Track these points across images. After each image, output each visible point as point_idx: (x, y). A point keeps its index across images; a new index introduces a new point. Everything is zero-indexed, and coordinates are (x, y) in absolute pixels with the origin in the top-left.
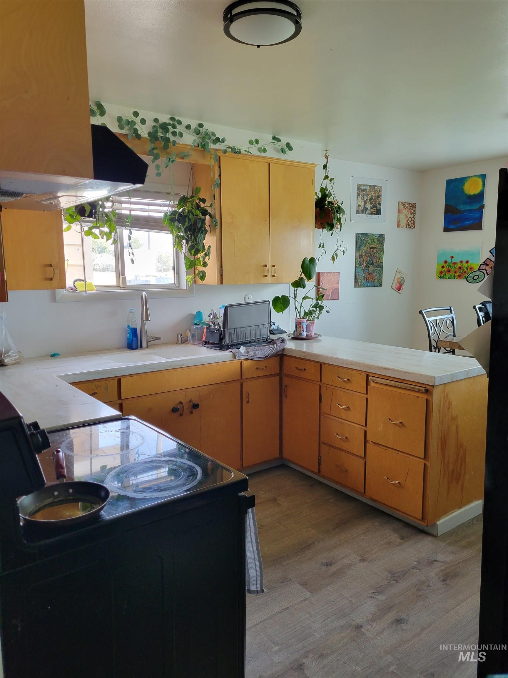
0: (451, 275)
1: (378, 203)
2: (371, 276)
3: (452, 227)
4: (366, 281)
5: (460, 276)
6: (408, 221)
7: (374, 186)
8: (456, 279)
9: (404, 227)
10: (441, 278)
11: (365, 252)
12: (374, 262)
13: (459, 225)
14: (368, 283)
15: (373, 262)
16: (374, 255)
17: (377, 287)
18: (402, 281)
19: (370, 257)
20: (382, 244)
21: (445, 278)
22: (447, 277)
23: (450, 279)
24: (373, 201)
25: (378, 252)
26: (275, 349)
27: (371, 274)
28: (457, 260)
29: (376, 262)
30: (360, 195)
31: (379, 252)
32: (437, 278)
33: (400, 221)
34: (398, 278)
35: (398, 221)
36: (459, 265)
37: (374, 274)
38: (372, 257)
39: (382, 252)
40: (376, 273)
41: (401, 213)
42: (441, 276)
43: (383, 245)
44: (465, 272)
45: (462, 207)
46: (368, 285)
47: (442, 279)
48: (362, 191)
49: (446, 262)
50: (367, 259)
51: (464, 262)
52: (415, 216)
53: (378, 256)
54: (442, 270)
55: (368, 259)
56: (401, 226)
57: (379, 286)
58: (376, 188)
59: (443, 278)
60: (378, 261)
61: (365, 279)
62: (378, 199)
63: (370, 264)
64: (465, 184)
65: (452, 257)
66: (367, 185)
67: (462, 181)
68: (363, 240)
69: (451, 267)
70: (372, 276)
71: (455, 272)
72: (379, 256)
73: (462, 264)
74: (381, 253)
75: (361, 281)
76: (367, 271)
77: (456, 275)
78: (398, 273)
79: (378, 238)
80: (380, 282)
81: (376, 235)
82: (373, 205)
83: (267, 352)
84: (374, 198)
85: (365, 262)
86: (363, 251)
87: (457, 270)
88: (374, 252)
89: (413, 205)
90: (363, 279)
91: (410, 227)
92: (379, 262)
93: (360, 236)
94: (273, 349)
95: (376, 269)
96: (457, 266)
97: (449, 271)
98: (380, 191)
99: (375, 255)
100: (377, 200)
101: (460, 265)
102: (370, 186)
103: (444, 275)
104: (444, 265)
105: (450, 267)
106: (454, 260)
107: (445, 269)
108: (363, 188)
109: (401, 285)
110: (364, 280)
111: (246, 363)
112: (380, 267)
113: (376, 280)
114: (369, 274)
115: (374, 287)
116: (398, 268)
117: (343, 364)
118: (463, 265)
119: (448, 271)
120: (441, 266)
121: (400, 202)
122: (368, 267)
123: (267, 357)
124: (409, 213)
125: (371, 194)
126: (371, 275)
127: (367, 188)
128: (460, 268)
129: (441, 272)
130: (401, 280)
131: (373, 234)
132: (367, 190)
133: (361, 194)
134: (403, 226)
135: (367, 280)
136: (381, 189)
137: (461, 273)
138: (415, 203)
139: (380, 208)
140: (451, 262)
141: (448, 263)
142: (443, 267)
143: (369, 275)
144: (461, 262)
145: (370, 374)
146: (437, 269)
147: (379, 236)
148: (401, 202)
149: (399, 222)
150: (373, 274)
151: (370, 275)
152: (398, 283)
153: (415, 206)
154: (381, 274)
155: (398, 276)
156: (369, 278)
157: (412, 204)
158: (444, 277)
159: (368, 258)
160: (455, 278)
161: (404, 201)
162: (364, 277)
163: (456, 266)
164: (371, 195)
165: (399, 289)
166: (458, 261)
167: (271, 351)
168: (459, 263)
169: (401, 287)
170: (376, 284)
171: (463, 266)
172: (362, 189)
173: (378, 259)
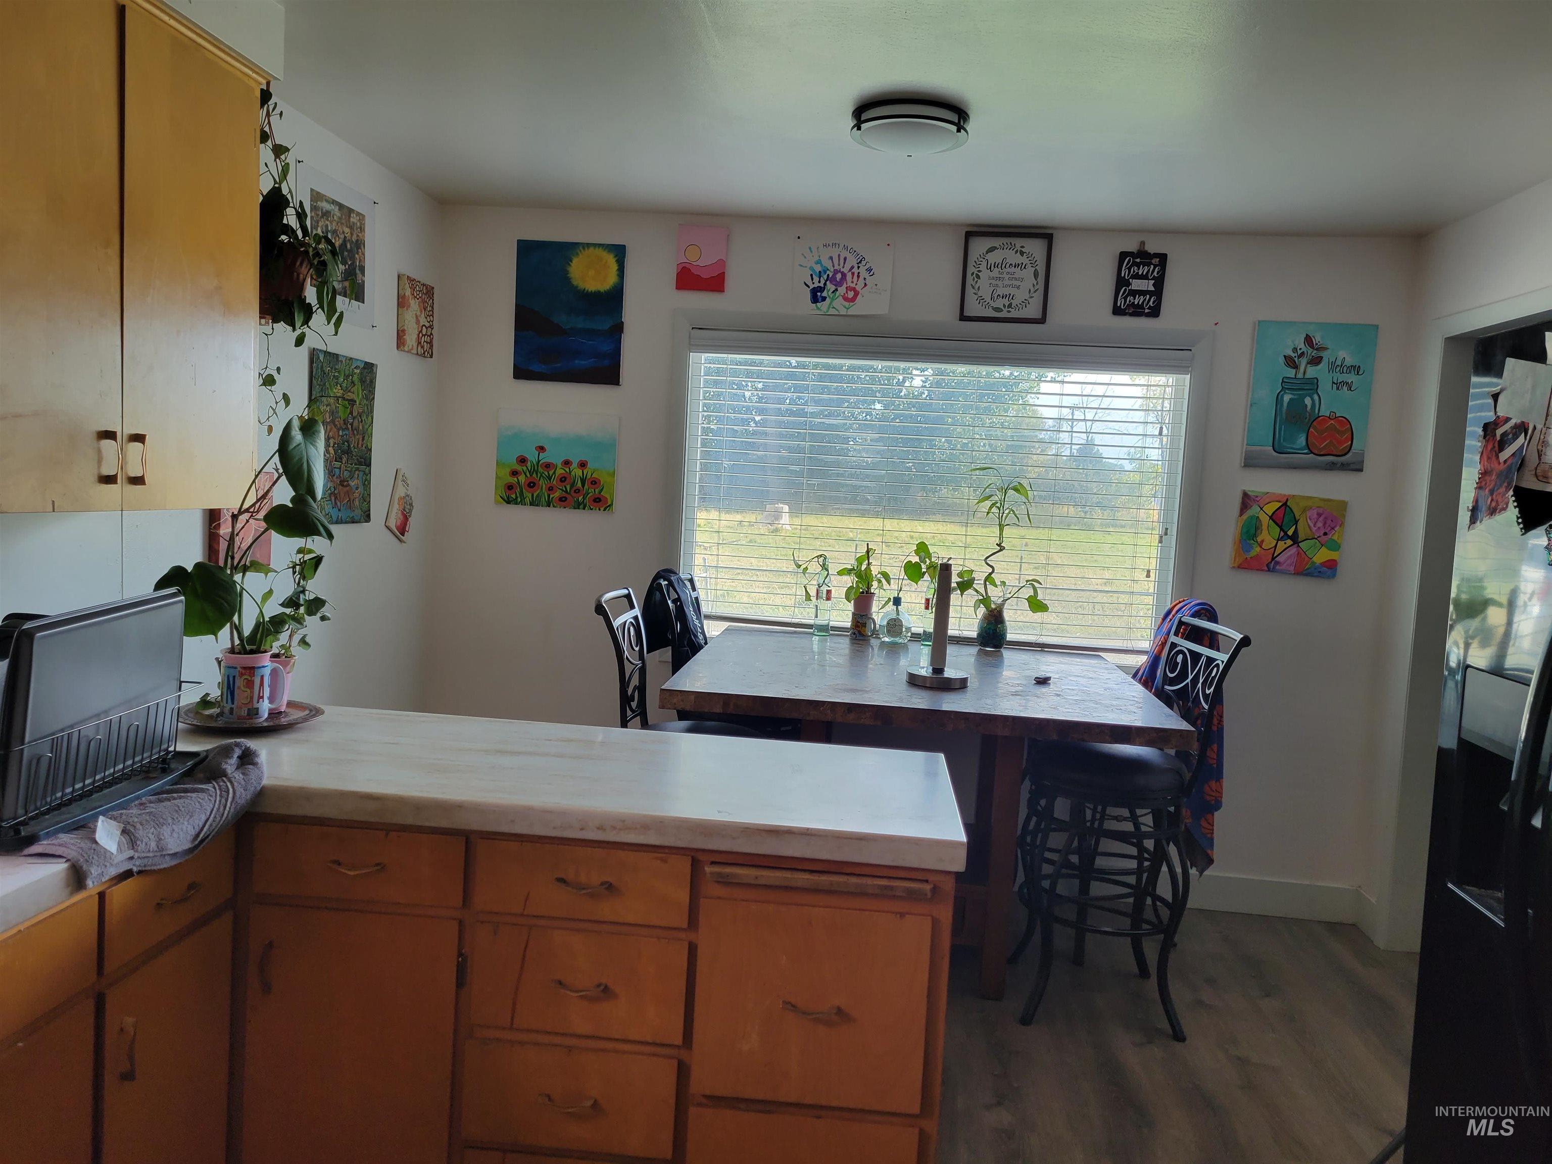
0: (537, 496)
1: (358, 264)
2: (345, 489)
3: (536, 367)
4: (334, 503)
5: (562, 500)
6: (421, 335)
7: (351, 211)
8: (554, 506)
9: (412, 349)
10: (508, 502)
11: (333, 413)
12: (352, 446)
13: (559, 365)
14: (339, 510)
15: (349, 446)
16: (352, 424)
17: (359, 522)
18: (408, 507)
19: (343, 430)
20: (370, 391)
21: (523, 503)
22: (527, 500)
23: (537, 505)
24: (348, 255)
25: (360, 416)
26: (230, 800)
27: (345, 483)
28: (554, 456)
29: (356, 445)
30: (318, 226)
31: (364, 418)
32: (496, 502)
33: (403, 331)
34: (401, 498)
35: (398, 331)
36: (560, 471)
37: (352, 484)
38: (348, 429)
39: (370, 418)
40: (356, 481)
41: (407, 309)
42: (508, 498)
43: (372, 396)
44: (577, 491)
45: (562, 320)
46: (338, 518)
47: (512, 507)
48: (322, 217)
49: (522, 460)
50: (337, 433)
51: (575, 465)
52: (432, 322)
53: (361, 427)
54: (513, 480)
55: (339, 435)
56: (406, 346)
57: (362, 520)
58: (354, 219)
59: (516, 504)
60: (360, 442)
61: (333, 498)
62: (358, 254)
63: (343, 452)
64: (571, 261)
65: (541, 449)
66: (334, 202)
67: (566, 250)
68: (329, 374)
69: (539, 475)
70: (348, 488)
71: (551, 489)
72: (363, 427)
73: (567, 470)
74: (367, 418)
75: (322, 503)
76: (337, 471)
77: (551, 496)
78: (400, 483)
79: (361, 373)
80: (364, 509)
81: (359, 364)
82: (347, 267)
83: (204, 818)
84: (349, 246)
85: (332, 445)
86: (328, 409)
87: (555, 482)
88: (352, 415)
89: (429, 292)
90: (328, 498)
91: (424, 353)
92: (362, 446)
93: (321, 357)
94: (223, 800)
95: (357, 469)
96: (554, 473)
97: (531, 485)
98: (361, 228)
99: (355, 424)
100: (356, 256)
101: (564, 472)
102: (341, 206)
103: (518, 495)
104: (519, 468)
105: (534, 475)
106: (545, 458)
107: (522, 478)
108: (326, 206)
109: (406, 518)
110: (330, 500)
111: (120, 895)
112: (366, 462)
113: (357, 503)
114: (342, 483)
115: (353, 523)
116: (398, 467)
117: (582, 829)
118: (570, 472)
119: (529, 485)
120: (508, 470)
121: (404, 275)
122: (338, 460)
123: (202, 841)
124: (421, 312)
125: (343, 232)
126: (346, 486)
127: (333, 210)
128: (563, 479)
129: (510, 487)
130: (406, 503)
131: (351, 358)
132: (333, 217)
133: (320, 224)
134: (410, 347)
135: (337, 501)
136: (364, 224)
137: (566, 492)
138: (432, 286)
139: (362, 280)
140: (539, 461)
141: (529, 464)
142: (514, 473)
143: (341, 487)
144: (567, 463)
145: (701, 857)
146: (497, 477)
147: (364, 368)
148: (408, 276)
149: (401, 334)
150: (350, 482)
151: (343, 486)
152: (400, 512)
153: (433, 296)
154: (367, 484)
155: (401, 491)
156: (342, 495)
157: (427, 288)
158: (519, 500)
159: (339, 430)
160: (549, 506)
161: (413, 276)
162: (329, 491)
163: (551, 473)
164: (342, 236)
165: (402, 529)
166: (558, 461)
167: (218, 809)
168: (559, 466)
169: (405, 524)
170: (358, 513)
171: (573, 473)
172: (322, 210)
173: (361, 436)
